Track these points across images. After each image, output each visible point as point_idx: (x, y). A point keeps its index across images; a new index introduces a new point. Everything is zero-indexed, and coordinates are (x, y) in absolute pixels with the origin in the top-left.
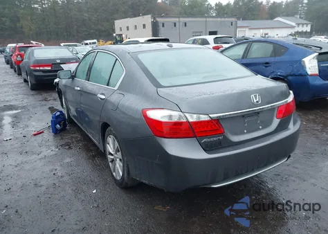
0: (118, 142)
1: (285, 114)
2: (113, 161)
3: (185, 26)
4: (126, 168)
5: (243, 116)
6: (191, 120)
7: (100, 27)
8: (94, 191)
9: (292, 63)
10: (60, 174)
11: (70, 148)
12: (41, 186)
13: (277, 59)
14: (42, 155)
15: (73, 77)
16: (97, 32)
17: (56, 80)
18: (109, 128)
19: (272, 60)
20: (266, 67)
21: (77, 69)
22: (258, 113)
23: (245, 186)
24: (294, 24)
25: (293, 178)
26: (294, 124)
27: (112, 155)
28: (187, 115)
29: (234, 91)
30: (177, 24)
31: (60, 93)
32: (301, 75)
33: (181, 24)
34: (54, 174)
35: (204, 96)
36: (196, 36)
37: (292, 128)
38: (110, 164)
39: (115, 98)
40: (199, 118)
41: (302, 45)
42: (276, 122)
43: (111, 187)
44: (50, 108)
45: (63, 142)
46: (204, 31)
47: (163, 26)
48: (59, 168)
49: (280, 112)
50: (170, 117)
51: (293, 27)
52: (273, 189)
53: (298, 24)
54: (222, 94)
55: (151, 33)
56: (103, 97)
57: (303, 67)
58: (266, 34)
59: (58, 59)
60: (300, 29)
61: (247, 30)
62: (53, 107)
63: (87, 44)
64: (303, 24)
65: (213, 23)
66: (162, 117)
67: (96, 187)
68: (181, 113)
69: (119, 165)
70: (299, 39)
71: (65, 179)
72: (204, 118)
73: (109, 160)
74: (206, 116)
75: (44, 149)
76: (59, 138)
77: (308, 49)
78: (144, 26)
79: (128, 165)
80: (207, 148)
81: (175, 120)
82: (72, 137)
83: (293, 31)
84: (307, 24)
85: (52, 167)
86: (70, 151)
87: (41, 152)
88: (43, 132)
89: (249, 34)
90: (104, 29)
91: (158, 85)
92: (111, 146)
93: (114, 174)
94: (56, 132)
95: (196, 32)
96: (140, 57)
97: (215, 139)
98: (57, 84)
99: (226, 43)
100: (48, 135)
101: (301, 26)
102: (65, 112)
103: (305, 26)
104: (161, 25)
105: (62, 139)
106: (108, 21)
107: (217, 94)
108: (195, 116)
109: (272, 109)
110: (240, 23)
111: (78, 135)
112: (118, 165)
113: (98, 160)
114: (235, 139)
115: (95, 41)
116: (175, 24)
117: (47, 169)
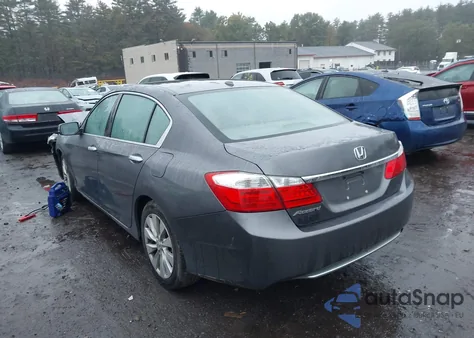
0: (165, 222)
1: (395, 172)
2: (155, 252)
3: (226, 55)
4: (180, 261)
5: (344, 177)
6: (278, 185)
7: (100, 58)
8: (131, 298)
9: (384, 103)
10: (73, 277)
11: (81, 237)
12: (46, 297)
13: (365, 98)
14: (39, 250)
15: (82, 131)
16: (96, 66)
17: (52, 138)
18: (150, 203)
19: (359, 99)
20: (351, 109)
21: (87, 120)
22: (362, 172)
23: (345, 275)
24: (372, 51)
25: (406, 259)
26: (407, 185)
27: (154, 243)
28: (272, 178)
29: (332, 144)
30: (214, 53)
31: (58, 157)
32: (398, 120)
33: (220, 53)
34: (63, 277)
35: (293, 152)
36: (244, 69)
37: (405, 191)
38: (151, 256)
39: (159, 160)
40: (288, 182)
41: (396, 79)
42: (385, 183)
43: (155, 290)
44: (38, 179)
45: (69, 229)
46: (252, 62)
47: (194, 56)
48: (70, 268)
49: (389, 170)
50: (248, 182)
51: (372, 55)
52: (384, 275)
53: (379, 52)
54: (316, 148)
55: (177, 66)
56: (139, 159)
57: (400, 109)
58: (337, 65)
59: (46, 107)
60: (381, 58)
61: (312, 59)
62: (43, 178)
63: (81, 83)
64: (385, 51)
65: (265, 50)
66: (237, 183)
67: (132, 292)
68: (264, 177)
69: (166, 257)
70: (390, 71)
71: (82, 282)
72: (295, 182)
73: (149, 251)
74: (298, 179)
75: (40, 241)
76: (62, 223)
77: (404, 85)
78: (167, 56)
79: (182, 256)
80: (302, 223)
81: (255, 186)
82: (82, 221)
83: (372, 61)
84: (390, 51)
85: (57, 268)
86: (83, 241)
87: (36, 246)
88: (34, 216)
89: (315, 65)
90: (106, 61)
91: (225, 140)
92: (152, 230)
93: (158, 270)
94: (56, 215)
95: (241, 64)
96: (192, 99)
97: (311, 210)
98: (53, 143)
99: (288, 79)
100: (44, 221)
101: (382, 54)
102: (68, 184)
103: (387, 53)
104: (191, 54)
105: (66, 224)
106: (112, 48)
107: (309, 149)
108: (283, 179)
109: (380, 166)
110: (302, 50)
111: (91, 218)
112: (164, 258)
113: (127, 253)
114: (336, 209)
115: (94, 78)
116: (211, 52)
117: (52, 270)
